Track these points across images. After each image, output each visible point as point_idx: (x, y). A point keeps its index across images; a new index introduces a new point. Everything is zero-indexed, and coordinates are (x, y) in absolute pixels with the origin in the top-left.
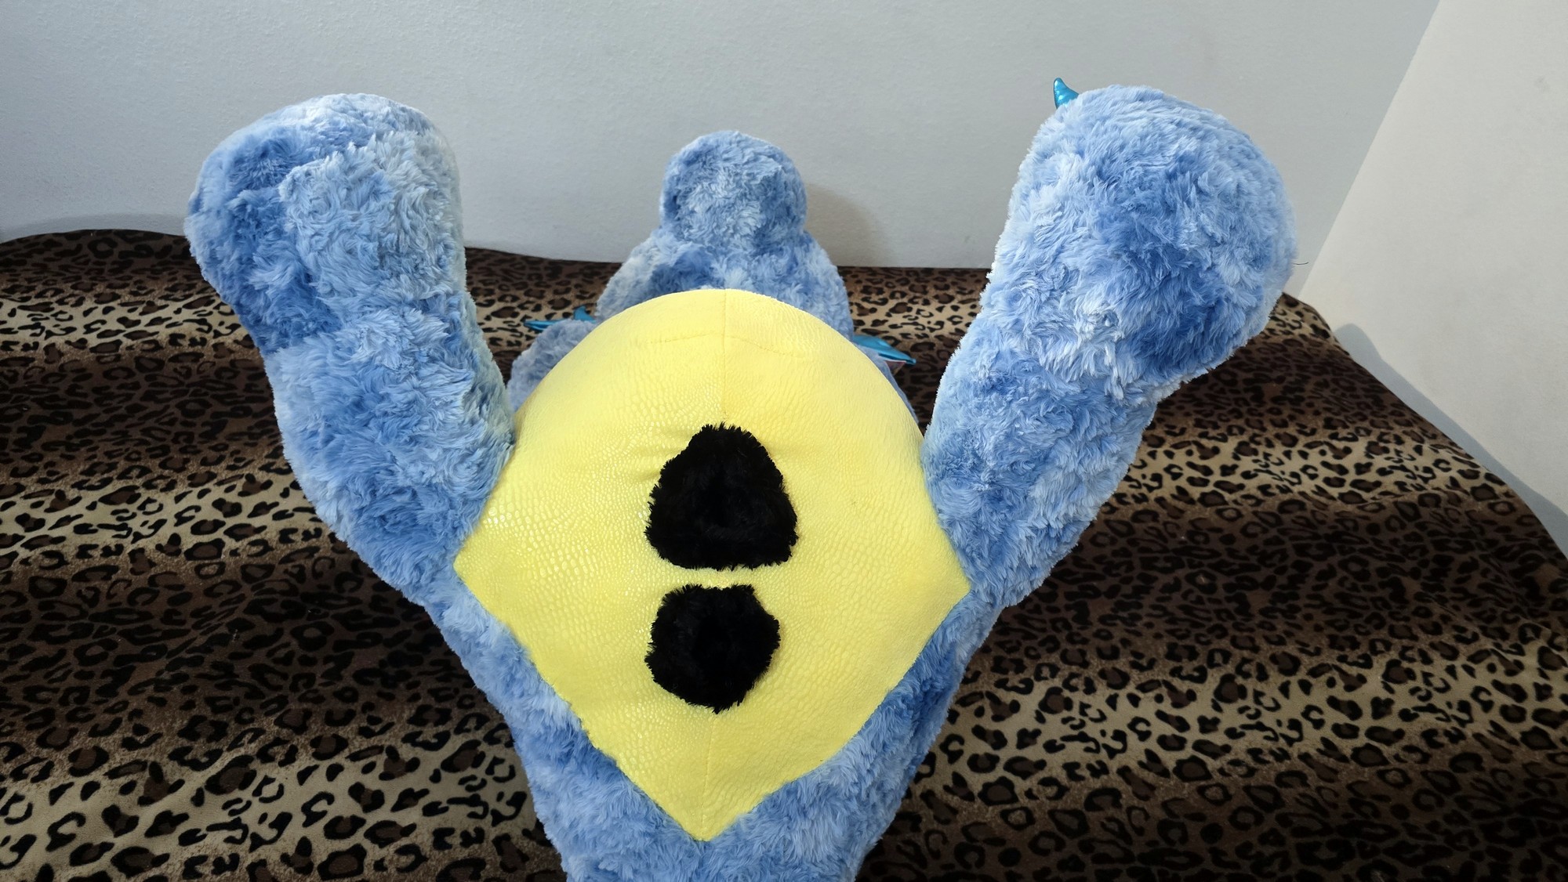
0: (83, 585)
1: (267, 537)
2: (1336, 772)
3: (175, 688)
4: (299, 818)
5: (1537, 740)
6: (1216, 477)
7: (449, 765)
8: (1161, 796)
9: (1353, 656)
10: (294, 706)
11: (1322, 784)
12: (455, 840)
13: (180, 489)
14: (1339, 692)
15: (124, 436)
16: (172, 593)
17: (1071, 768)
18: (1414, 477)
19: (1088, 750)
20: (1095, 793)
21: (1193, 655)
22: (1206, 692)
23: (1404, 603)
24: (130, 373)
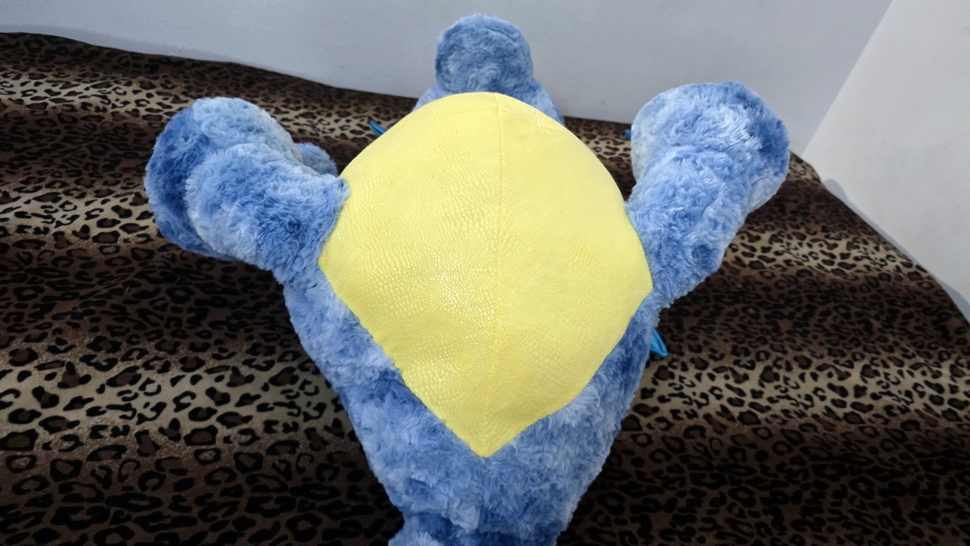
0: (21, 251)
1: (149, 233)
2: (834, 426)
3: (86, 318)
4: (171, 406)
5: (950, 416)
6: (759, 253)
7: (275, 381)
8: (730, 432)
9: (843, 360)
10: (167, 337)
11: (826, 432)
12: (279, 428)
13: (89, 198)
14: (835, 381)
15: (50, 162)
16: (83, 262)
17: (675, 413)
18: (875, 264)
19: (685, 402)
20: (689, 429)
21: (747, 353)
22: (755, 375)
23: (872, 333)
24: (54, 124)
